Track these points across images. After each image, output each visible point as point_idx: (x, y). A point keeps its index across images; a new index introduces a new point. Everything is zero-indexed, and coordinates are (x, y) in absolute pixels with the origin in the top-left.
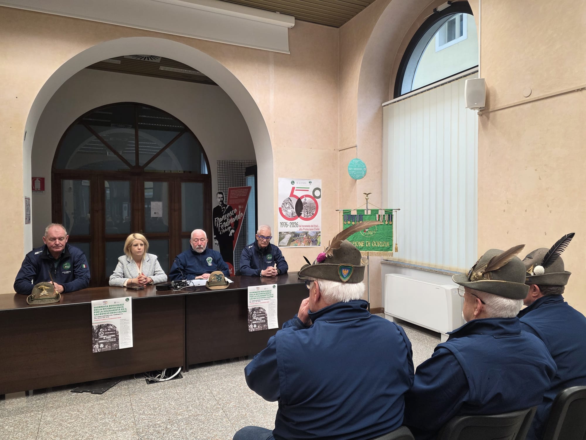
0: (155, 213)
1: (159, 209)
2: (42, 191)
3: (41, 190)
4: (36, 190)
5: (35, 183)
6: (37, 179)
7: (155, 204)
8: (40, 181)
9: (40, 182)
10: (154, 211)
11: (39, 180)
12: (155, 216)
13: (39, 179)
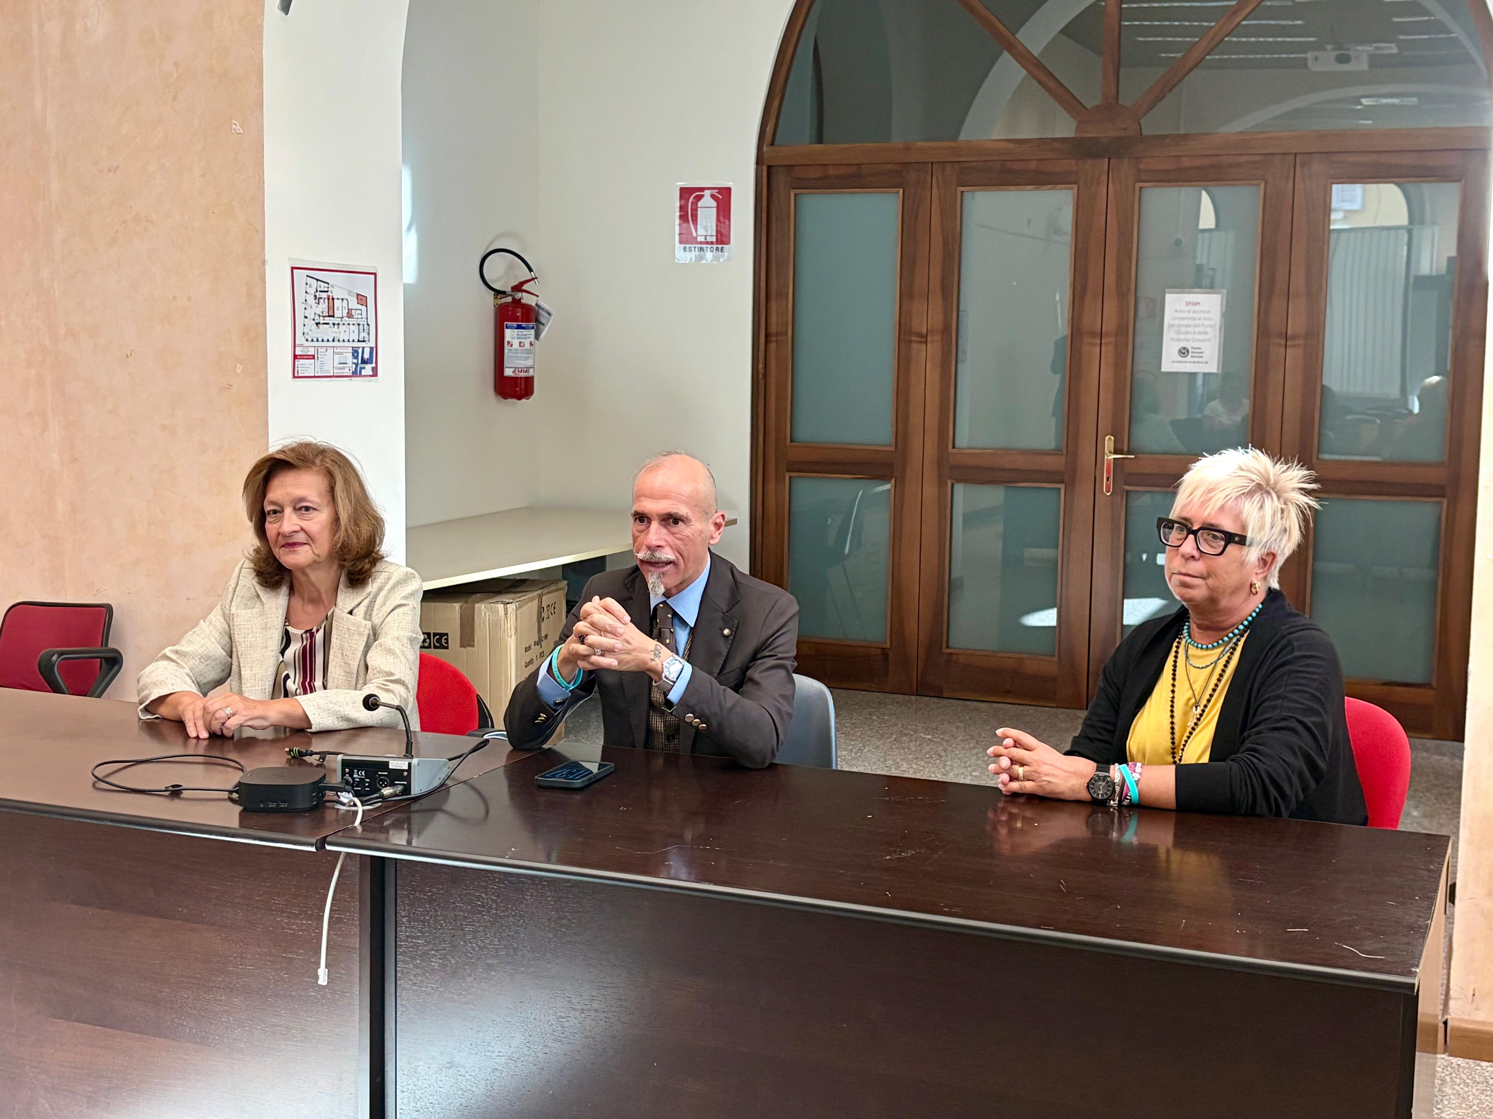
0: (1184, 352)
1: (1206, 333)
2: (720, 246)
3: (717, 242)
4: (701, 243)
5: (700, 212)
6: (707, 193)
7: (1187, 304)
8: (714, 204)
9: (718, 207)
10: (1179, 340)
11: (713, 196)
12: (1186, 366)
13: (714, 192)
